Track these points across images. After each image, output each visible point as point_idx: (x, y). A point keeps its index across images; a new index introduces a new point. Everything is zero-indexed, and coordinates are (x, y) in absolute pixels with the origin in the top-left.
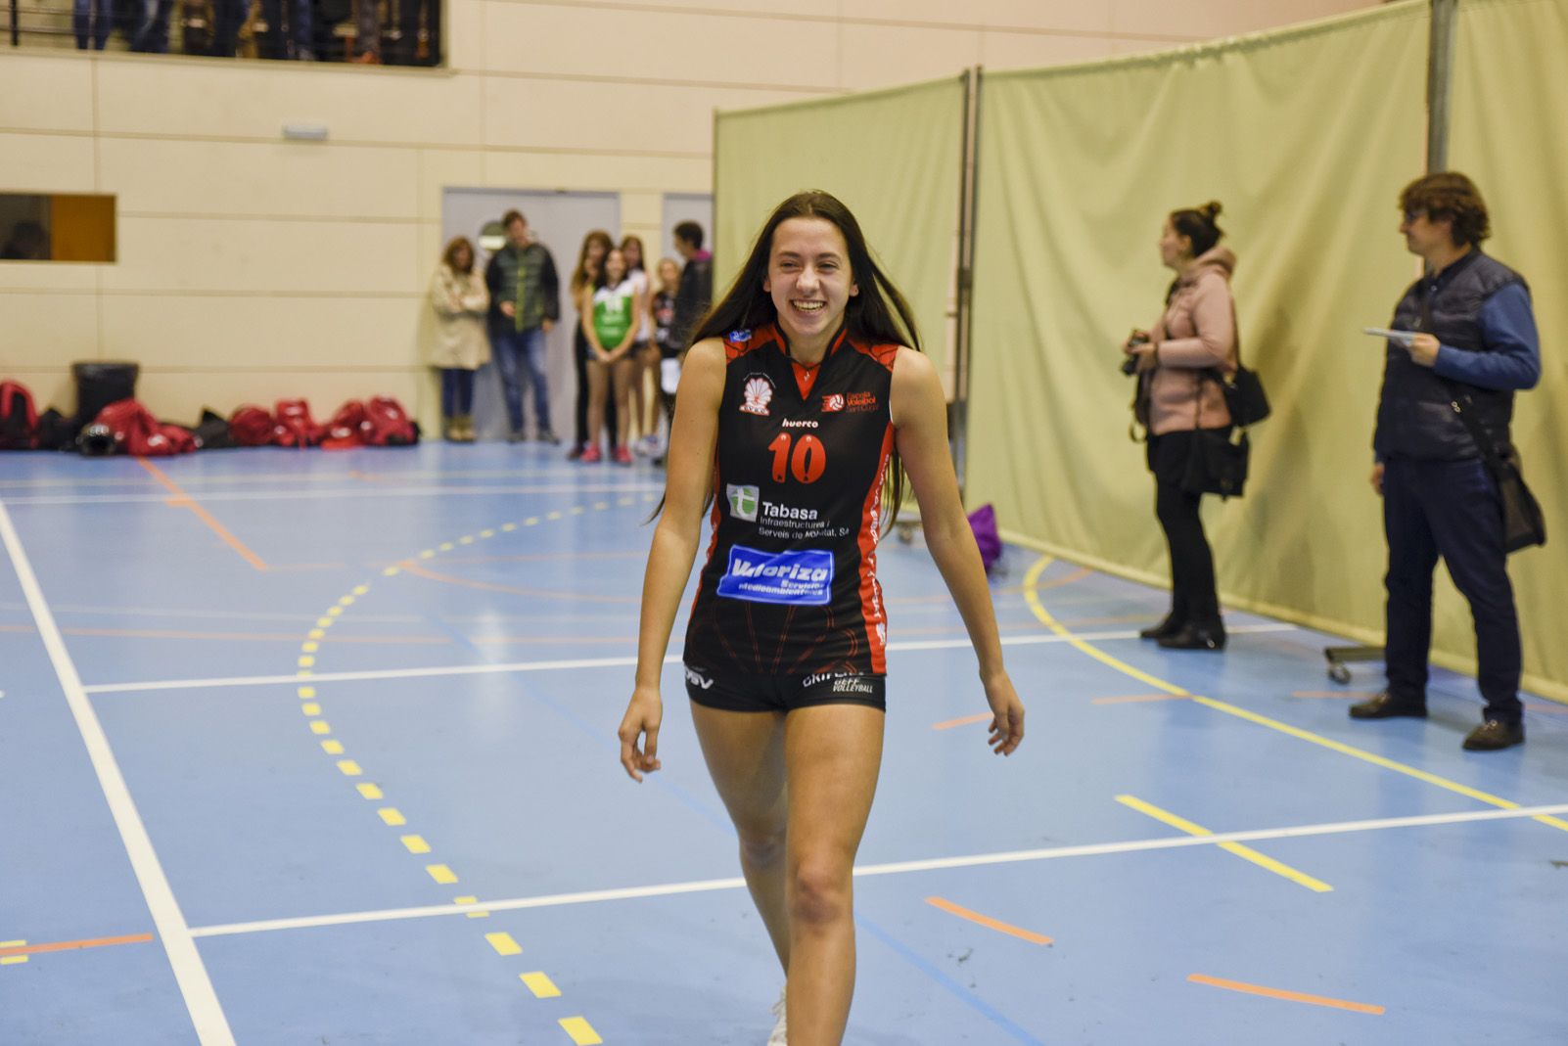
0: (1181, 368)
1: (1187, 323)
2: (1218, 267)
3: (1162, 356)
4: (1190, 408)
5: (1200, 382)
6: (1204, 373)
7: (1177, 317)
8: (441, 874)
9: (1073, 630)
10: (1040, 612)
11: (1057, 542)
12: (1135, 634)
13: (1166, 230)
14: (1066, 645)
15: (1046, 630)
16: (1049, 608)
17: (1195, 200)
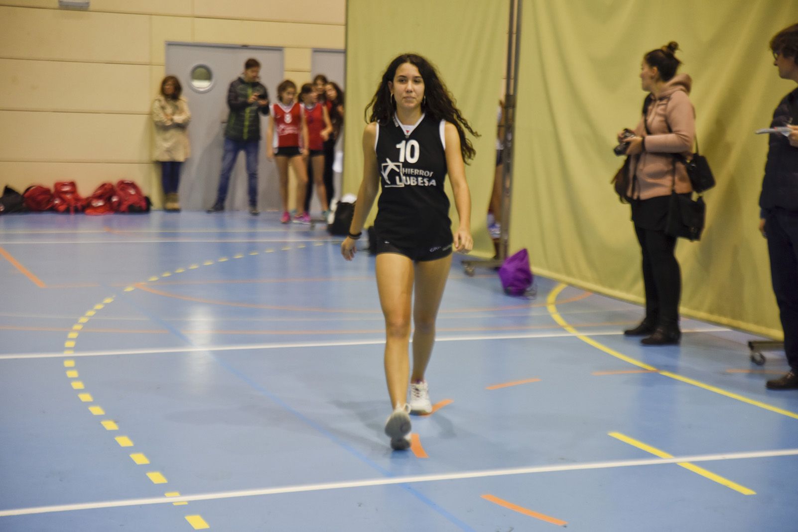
0: (660, 153)
1: (664, 124)
2: (681, 87)
3: (647, 145)
4: (667, 181)
5: (673, 164)
6: (675, 156)
7: (655, 119)
8: (157, 478)
9: (579, 329)
10: (558, 318)
11: (569, 274)
12: (621, 333)
13: (642, 65)
14: (575, 338)
15: (561, 329)
16: (564, 316)
17: (658, 43)
